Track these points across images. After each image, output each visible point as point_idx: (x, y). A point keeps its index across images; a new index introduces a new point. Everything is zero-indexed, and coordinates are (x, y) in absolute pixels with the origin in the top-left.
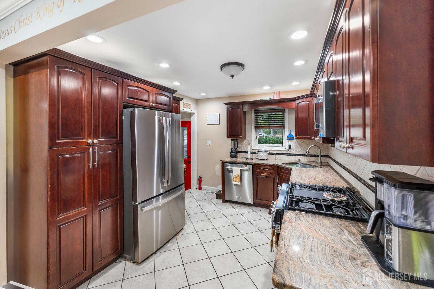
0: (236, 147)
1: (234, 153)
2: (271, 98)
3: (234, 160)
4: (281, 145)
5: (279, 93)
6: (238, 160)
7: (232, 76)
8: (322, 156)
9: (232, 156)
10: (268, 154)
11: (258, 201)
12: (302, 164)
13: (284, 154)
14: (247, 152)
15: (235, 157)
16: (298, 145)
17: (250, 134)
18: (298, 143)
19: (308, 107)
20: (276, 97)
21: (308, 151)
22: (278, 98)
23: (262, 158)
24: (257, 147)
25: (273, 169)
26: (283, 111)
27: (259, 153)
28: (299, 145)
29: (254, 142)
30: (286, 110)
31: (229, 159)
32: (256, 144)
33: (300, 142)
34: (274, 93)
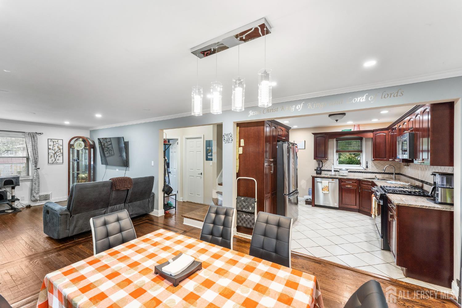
0: (321, 166)
1: (319, 171)
2: (351, 130)
3: (318, 175)
4: (359, 165)
5: (359, 126)
6: (322, 175)
7: (337, 121)
8: (396, 174)
9: (317, 173)
10: (349, 172)
11: (343, 206)
12: (378, 179)
13: (362, 172)
14: (331, 171)
15: (320, 174)
16: (373, 165)
17: (332, 156)
18: (374, 163)
19: (385, 137)
20: (356, 129)
21: (384, 169)
22: (358, 130)
23: (344, 175)
24: (337, 166)
25: (356, 182)
26: (361, 139)
27: (341, 171)
28: (375, 165)
29: (336, 162)
30: (364, 139)
31: (315, 175)
32: (336, 165)
33: (376, 163)
34: (355, 126)
